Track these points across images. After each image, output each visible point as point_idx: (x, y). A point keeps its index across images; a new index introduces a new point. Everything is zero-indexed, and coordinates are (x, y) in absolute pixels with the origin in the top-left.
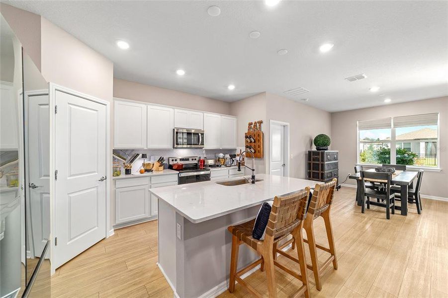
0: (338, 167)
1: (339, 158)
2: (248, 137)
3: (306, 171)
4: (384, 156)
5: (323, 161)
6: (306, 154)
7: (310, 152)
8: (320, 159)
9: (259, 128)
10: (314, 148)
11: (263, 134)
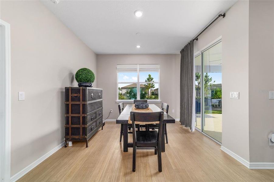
0: (102, 106)
1: (103, 96)
3: (62, 117)
5: (84, 100)
6: (62, 92)
7: (68, 89)
8: (81, 98)
10: (76, 84)
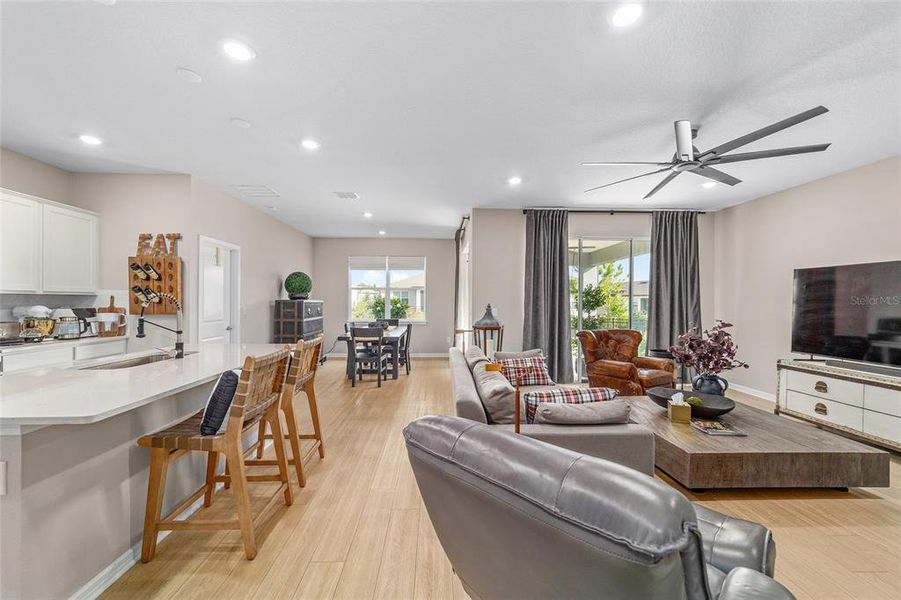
0: (322, 324)
1: (323, 313)
2: (138, 267)
4: (378, 307)
7: (278, 303)
8: (296, 315)
9: (171, 249)
10: (285, 296)
11: (182, 263)
